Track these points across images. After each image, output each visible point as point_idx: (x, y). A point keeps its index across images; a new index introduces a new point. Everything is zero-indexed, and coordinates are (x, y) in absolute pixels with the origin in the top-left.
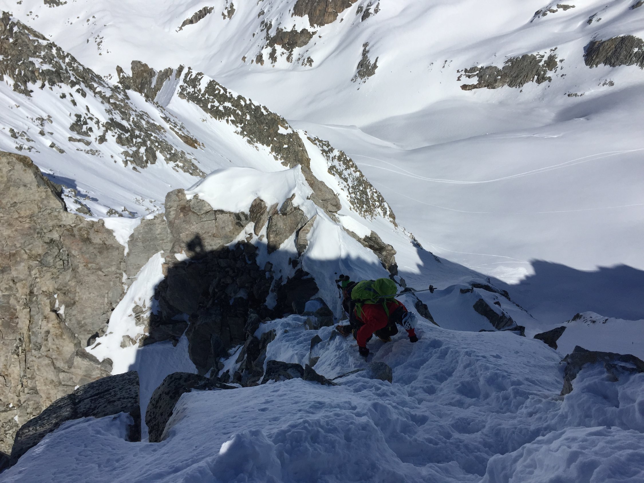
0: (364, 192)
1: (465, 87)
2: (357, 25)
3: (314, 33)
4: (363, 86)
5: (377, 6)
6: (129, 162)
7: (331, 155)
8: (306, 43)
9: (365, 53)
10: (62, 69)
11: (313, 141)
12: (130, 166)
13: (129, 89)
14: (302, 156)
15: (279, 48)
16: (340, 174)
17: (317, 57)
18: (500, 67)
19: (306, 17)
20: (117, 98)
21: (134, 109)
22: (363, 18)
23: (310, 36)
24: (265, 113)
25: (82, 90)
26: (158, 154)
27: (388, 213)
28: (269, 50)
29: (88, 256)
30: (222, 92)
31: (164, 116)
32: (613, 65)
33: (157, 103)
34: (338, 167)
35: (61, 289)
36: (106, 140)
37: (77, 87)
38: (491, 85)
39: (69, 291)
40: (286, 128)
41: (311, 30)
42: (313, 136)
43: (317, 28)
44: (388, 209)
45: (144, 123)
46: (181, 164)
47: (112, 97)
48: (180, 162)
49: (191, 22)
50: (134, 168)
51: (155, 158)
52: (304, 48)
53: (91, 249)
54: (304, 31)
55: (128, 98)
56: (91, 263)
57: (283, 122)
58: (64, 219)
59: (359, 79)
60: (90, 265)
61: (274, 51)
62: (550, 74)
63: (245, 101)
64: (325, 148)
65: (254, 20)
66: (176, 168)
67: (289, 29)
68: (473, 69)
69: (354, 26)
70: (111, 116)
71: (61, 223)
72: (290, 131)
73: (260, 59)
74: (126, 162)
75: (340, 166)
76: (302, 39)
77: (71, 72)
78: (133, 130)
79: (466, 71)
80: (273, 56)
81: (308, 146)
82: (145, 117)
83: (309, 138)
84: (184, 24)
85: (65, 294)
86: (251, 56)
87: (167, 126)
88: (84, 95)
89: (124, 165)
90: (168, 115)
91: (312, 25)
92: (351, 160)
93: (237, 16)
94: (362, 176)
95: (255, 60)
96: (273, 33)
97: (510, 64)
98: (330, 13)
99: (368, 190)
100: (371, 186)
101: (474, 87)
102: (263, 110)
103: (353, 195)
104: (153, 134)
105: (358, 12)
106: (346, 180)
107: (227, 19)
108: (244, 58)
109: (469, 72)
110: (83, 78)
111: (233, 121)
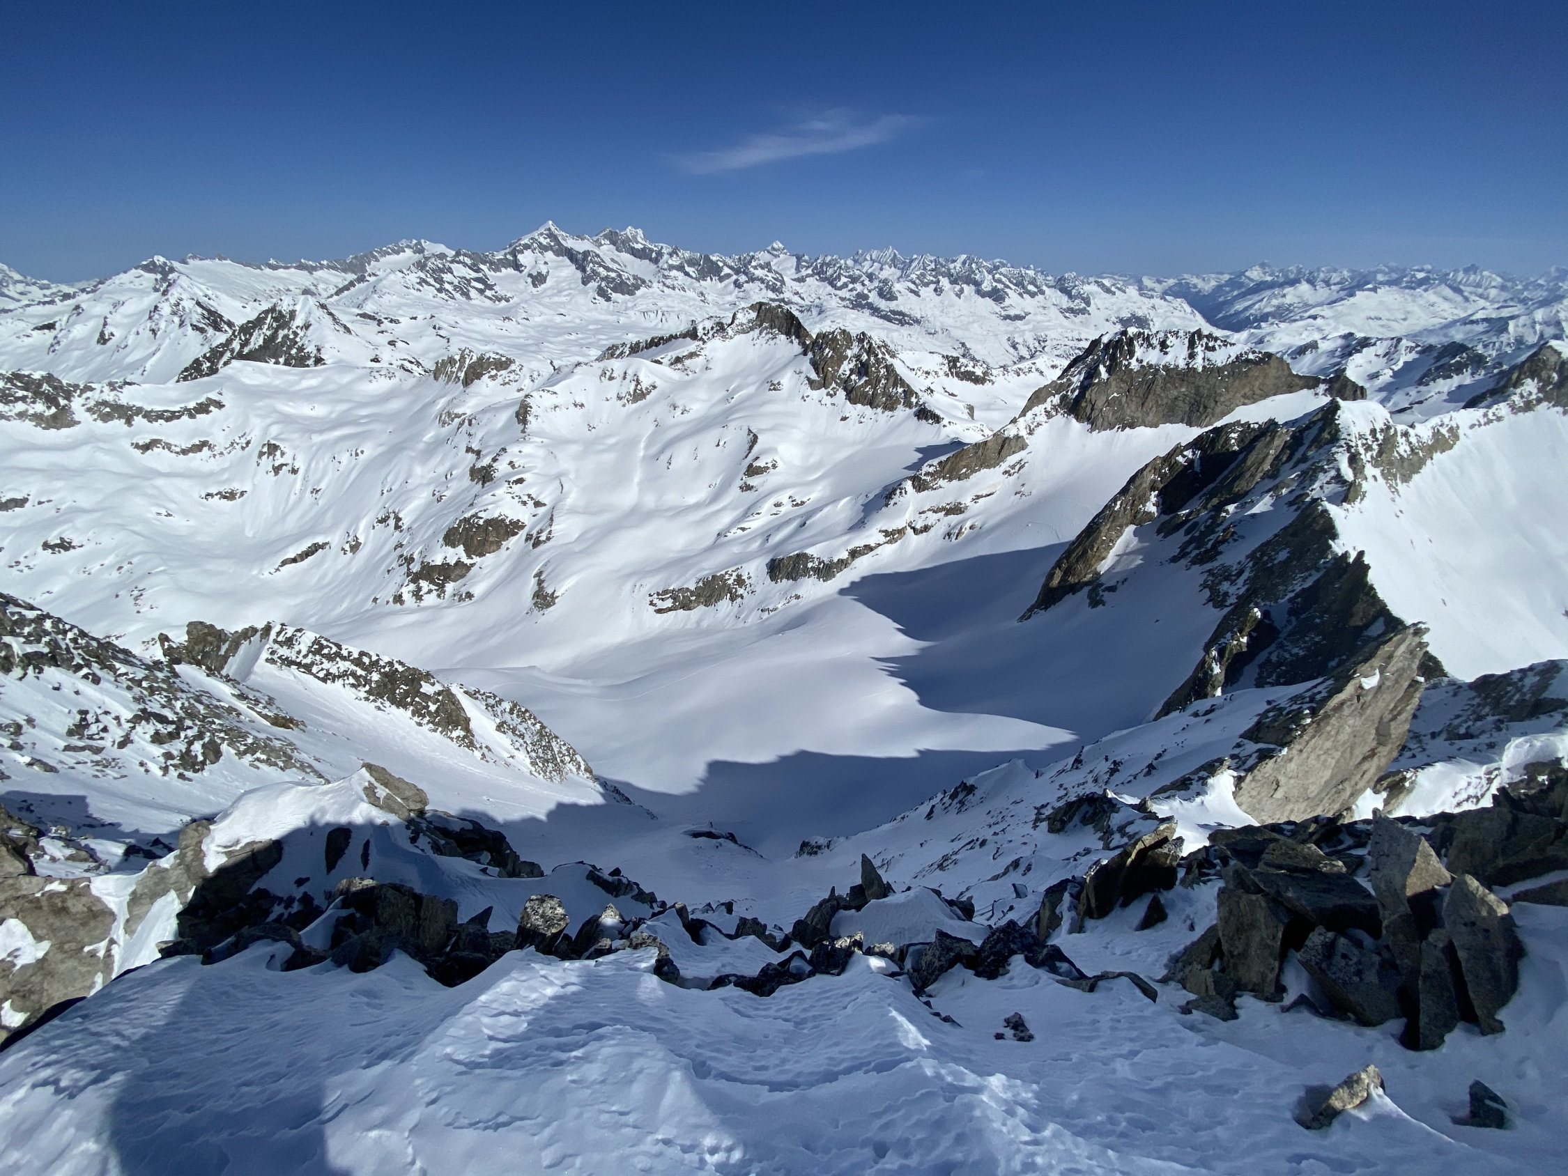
0: (549, 747)
1: (659, 611)
2: (528, 553)
3: (472, 565)
4: (542, 620)
5: (550, 532)
6: (171, 768)
7: (499, 709)
8: (462, 576)
9: (540, 583)
10: (60, 648)
11: (472, 695)
12: (173, 773)
13: (179, 663)
14: (458, 716)
15: (425, 585)
16: (514, 730)
17: (477, 591)
18: (692, 588)
19: (461, 547)
20: (156, 679)
21: (185, 687)
22: (535, 546)
23: (468, 568)
24: (400, 669)
25: (94, 674)
26: (224, 747)
27: (583, 768)
28: (412, 587)
29: (63, 933)
30: (334, 649)
31: (236, 692)
32: (795, 579)
33: (228, 676)
34: (510, 722)
35: (17, 991)
36: (132, 742)
37: (85, 671)
38: (686, 606)
39: (31, 992)
40: (433, 684)
41: (468, 562)
42: (472, 689)
43: (476, 559)
44: (582, 763)
45: (201, 707)
46: (264, 757)
47: (146, 678)
48: (263, 753)
49: (294, 560)
50: (181, 776)
51: (218, 754)
52: (460, 582)
53: (69, 923)
54: (459, 563)
55: (176, 675)
56: (69, 942)
57: (428, 676)
58: (25, 887)
59: (536, 611)
60: (66, 946)
61: (419, 589)
62: (741, 591)
63: (370, 657)
64: (491, 701)
65: (389, 553)
66: (257, 763)
67: (439, 562)
68: (665, 592)
69: (523, 555)
70: (141, 707)
71: (19, 894)
72: (438, 687)
73: (398, 599)
74: (165, 770)
75: (514, 720)
76: (457, 572)
77: (75, 652)
78: (181, 720)
79: (658, 594)
80: (417, 595)
81: (465, 701)
82: (204, 699)
83: (466, 692)
84: (284, 563)
85: (24, 997)
86: (387, 594)
87: (242, 706)
88: (96, 680)
89: (161, 773)
90: (245, 691)
91: (469, 557)
92: (527, 711)
93: (363, 553)
94: (543, 727)
95: (391, 600)
96: (416, 568)
97: (701, 584)
98: (492, 543)
99: (554, 744)
100: (556, 737)
101: (670, 609)
102: (397, 666)
103: (533, 754)
104: (217, 721)
105: (527, 540)
106: (522, 736)
107: (349, 554)
108: (375, 600)
109: (662, 595)
110: (97, 657)
111: (353, 685)
